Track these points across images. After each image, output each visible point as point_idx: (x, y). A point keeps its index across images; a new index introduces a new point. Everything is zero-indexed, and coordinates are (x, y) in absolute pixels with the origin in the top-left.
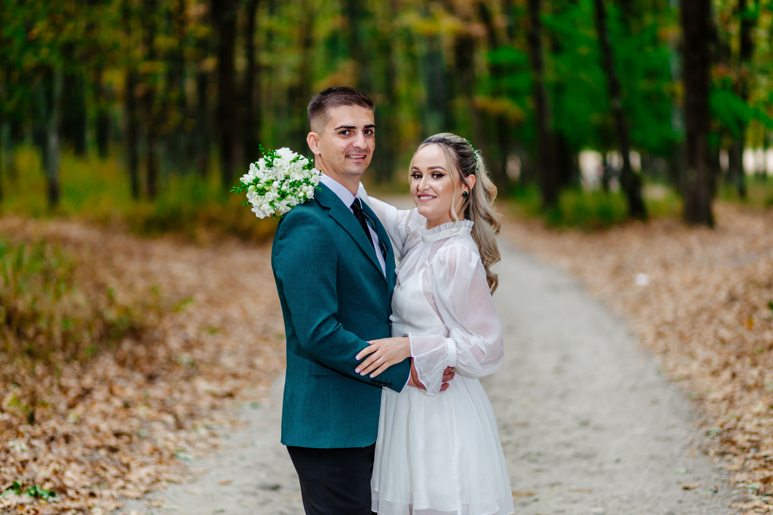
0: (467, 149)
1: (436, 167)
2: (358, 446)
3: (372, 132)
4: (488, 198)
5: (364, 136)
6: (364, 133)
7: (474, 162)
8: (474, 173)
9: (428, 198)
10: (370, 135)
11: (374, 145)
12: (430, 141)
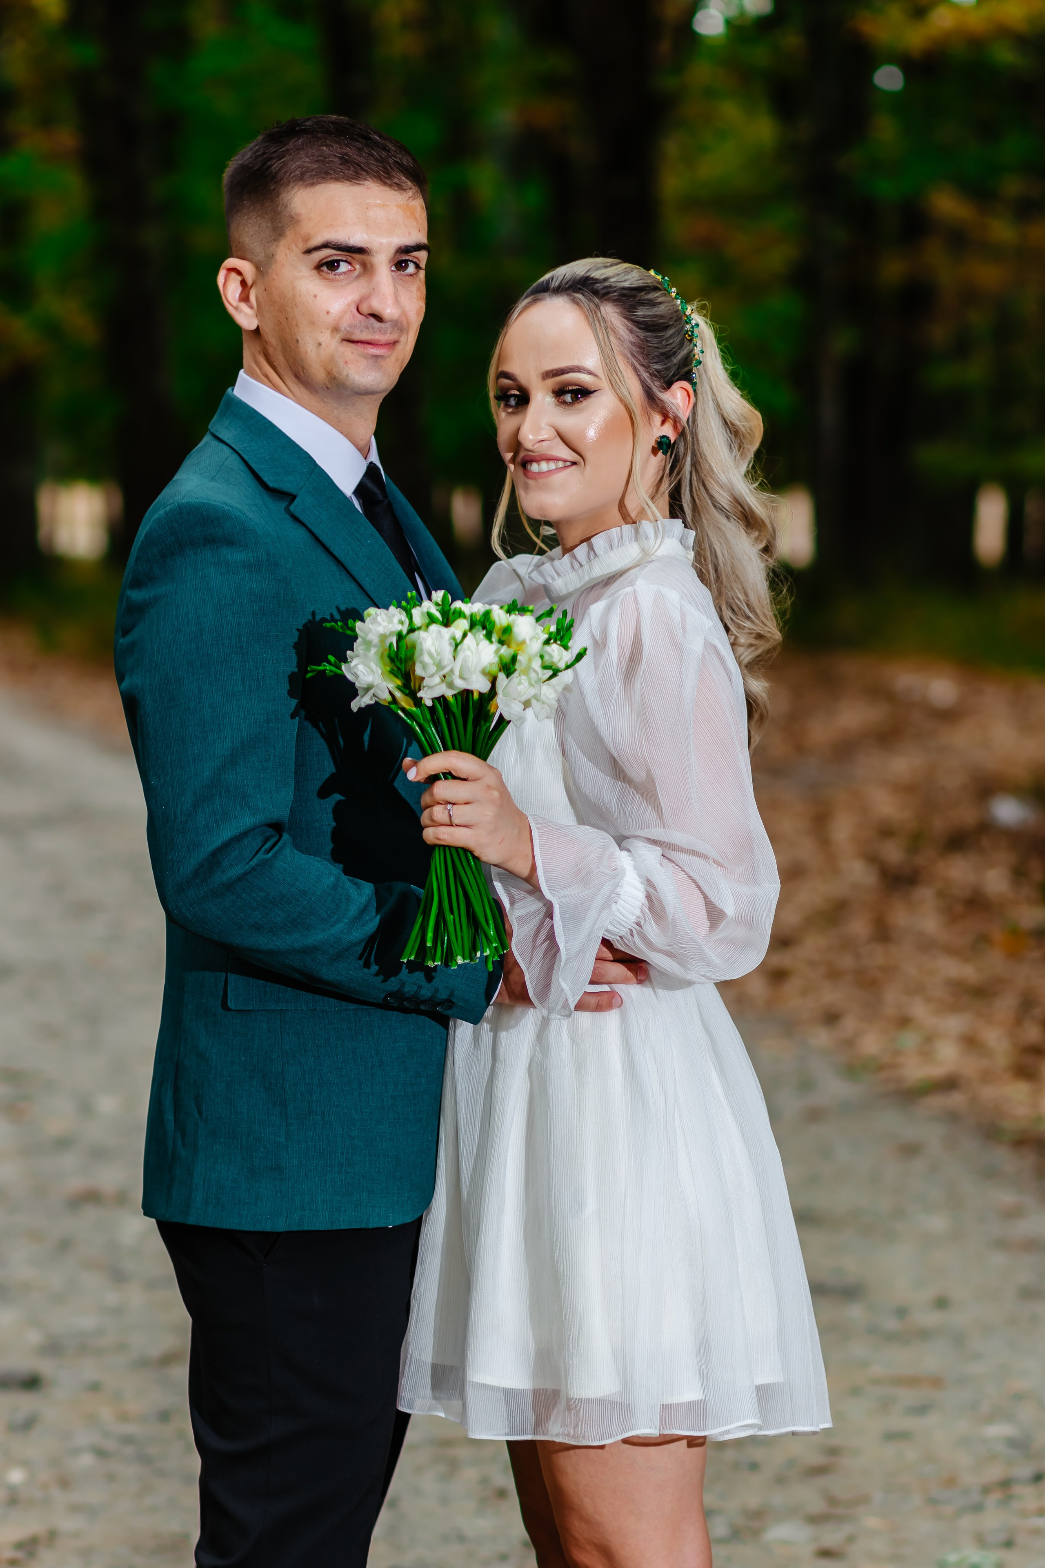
0: (660, 303)
1: (568, 367)
2: (374, 1223)
3: (418, 267)
4: (735, 450)
5: (393, 278)
6: (393, 268)
7: (686, 343)
8: (688, 377)
9: (552, 466)
10: (411, 275)
11: (422, 308)
12: (545, 289)
